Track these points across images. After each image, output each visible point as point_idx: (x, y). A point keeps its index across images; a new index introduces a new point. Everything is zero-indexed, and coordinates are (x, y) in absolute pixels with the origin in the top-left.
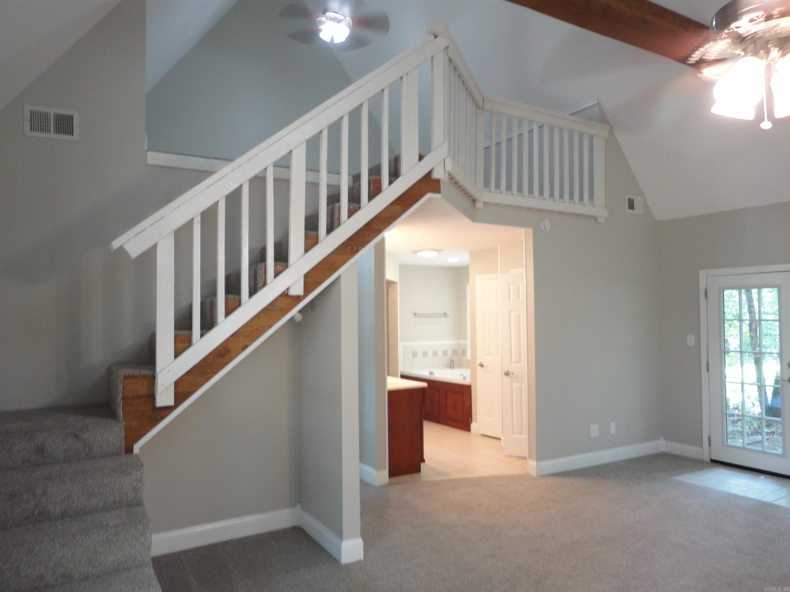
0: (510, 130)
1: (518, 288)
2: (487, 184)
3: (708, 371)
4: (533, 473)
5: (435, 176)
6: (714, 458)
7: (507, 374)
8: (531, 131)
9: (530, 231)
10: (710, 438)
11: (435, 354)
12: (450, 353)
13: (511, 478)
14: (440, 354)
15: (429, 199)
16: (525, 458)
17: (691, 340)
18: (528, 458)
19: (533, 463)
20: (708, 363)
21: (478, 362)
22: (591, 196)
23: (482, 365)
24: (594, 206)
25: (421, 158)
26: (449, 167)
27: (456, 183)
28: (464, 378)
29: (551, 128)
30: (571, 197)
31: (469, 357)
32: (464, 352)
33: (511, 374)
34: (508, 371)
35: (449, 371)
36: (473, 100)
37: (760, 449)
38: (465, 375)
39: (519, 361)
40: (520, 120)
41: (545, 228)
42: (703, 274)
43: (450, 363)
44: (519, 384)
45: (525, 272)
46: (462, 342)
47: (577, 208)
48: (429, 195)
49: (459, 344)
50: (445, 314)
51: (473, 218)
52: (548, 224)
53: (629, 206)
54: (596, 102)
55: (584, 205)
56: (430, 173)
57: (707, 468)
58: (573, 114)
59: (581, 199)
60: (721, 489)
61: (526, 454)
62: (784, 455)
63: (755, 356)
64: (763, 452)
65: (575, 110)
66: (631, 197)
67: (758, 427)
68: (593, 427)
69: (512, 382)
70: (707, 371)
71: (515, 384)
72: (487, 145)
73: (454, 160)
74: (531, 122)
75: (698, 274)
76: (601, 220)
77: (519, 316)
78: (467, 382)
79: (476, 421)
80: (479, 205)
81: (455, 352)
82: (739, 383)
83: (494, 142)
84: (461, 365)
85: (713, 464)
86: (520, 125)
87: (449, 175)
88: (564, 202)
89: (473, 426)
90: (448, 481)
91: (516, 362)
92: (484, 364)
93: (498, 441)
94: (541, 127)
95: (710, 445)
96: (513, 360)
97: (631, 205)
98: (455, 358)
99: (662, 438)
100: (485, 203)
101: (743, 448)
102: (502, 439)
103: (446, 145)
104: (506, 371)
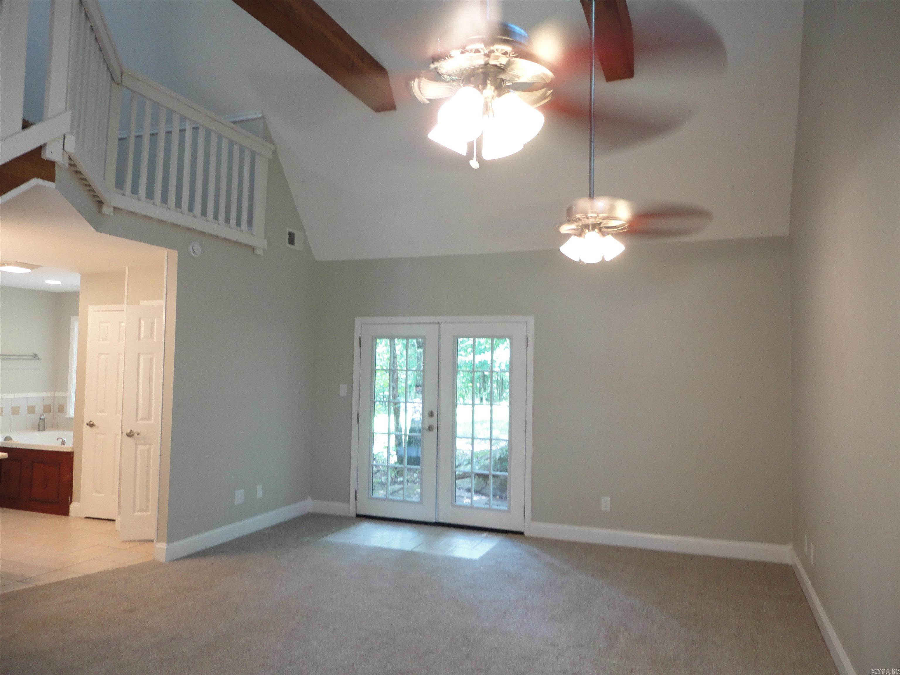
0: (155, 123)
1: (152, 324)
2: (120, 184)
3: (359, 423)
4: (162, 558)
5: (48, 155)
6: (360, 512)
7: (130, 435)
8: (182, 131)
9: (175, 254)
10: (356, 492)
11: (15, 411)
12: (39, 410)
13: (133, 570)
14: (24, 410)
15: (36, 187)
16: (152, 541)
17: (343, 390)
18: (155, 540)
19: (162, 546)
20: (359, 414)
21: (86, 421)
22: (250, 223)
23: (91, 425)
24: (252, 234)
25: (26, 125)
26: (71, 147)
27: (78, 172)
28: (63, 443)
29: (208, 132)
30: (227, 220)
31: (71, 412)
32: (62, 409)
33: (136, 435)
34: (131, 431)
35: (37, 434)
36: (108, 68)
37: (401, 498)
38: (64, 439)
39: (149, 418)
40: (170, 112)
41: (194, 252)
42: (358, 321)
43: (39, 423)
44: (146, 447)
45: (164, 306)
46: (58, 394)
47: (232, 234)
48: (35, 182)
49: (54, 397)
50: (35, 356)
51: (98, 226)
52: (197, 248)
53: (289, 240)
54: (260, 115)
55: (241, 231)
56: (40, 149)
57: (354, 524)
58: (234, 122)
59: (238, 224)
60: (367, 544)
61: (154, 537)
62: (421, 502)
63: (394, 406)
64: (404, 501)
65: (238, 119)
66: (293, 231)
67: (395, 477)
68: (237, 493)
69: (136, 445)
70: (357, 422)
71: (140, 448)
72: (125, 136)
73: (77, 138)
74: (183, 119)
75: (354, 321)
76: (259, 252)
77: (151, 360)
78: (67, 448)
79: (79, 501)
80: (107, 210)
81: (47, 409)
82: (385, 433)
83: (133, 134)
84: (55, 426)
85: (359, 519)
86: (169, 121)
87: (70, 159)
88: (218, 224)
89: (74, 507)
90: (36, 589)
91: (142, 419)
92: (95, 422)
93: (112, 522)
94: (196, 129)
95: (356, 499)
96: (140, 417)
97: (292, 240)
98: (47, 416)
99: (309, 498)
100: (115, 209)
101: (386, 500)
102: (118, 520)
103: (67, 116)
104: (129, 431)
